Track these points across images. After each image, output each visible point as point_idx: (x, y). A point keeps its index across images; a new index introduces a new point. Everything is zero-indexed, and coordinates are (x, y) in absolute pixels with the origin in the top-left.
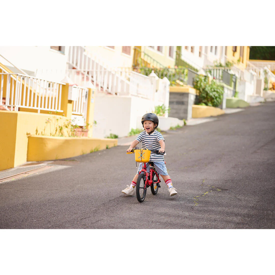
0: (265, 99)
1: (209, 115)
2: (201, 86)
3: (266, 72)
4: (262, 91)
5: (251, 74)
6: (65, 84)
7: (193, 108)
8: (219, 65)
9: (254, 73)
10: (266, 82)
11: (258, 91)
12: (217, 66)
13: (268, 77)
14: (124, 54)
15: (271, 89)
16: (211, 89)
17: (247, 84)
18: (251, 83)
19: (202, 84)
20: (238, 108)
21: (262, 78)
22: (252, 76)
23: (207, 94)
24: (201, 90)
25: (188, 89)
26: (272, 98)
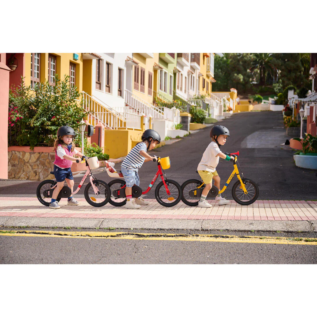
0: (225, 117)
1: (199, 128)
2: (194, 112)
3: (224, 101)
4: (223, 112)
5: (217, 102)
6: (142, 116)
7: (190, 125)
8: (197, 97)
9: (218, 102)
10: (225, 106)
11: (220, 112)
12: (195, 98)
13: (225, 103)
14: (149, 95)
15: (227, 111)
16: (200, 113)
17: (215, 109)
18: (217, 108)
19: (194, 111)
20: (212, 123)
21: (222, 104)
22: (217, 103)
23: (198, 116)
24: (194, 114)
25: (187, 114)
26: (229, 116)
